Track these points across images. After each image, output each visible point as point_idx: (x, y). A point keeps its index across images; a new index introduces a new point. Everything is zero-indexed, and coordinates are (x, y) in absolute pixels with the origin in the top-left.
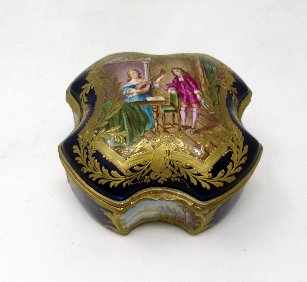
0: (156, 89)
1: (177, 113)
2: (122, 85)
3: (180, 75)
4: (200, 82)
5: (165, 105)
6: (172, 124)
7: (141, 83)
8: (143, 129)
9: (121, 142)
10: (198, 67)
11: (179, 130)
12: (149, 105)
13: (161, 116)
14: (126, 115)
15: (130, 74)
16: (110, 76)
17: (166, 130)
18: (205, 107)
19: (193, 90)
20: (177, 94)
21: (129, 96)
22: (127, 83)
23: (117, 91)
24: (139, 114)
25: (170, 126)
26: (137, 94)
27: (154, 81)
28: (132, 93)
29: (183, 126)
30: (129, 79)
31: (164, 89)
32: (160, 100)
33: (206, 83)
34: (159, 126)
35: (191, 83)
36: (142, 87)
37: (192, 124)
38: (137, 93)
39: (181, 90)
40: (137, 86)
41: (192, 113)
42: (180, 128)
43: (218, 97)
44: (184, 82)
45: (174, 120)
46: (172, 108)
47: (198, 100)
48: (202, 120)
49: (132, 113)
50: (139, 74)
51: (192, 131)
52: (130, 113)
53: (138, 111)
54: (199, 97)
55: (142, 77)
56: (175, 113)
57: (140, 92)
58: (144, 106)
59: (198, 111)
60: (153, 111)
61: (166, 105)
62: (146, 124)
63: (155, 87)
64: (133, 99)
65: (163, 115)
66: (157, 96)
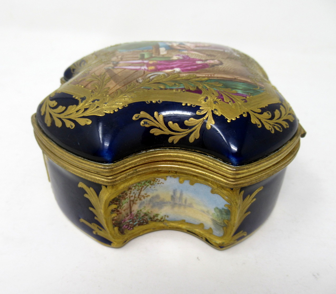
4: (197, 73)
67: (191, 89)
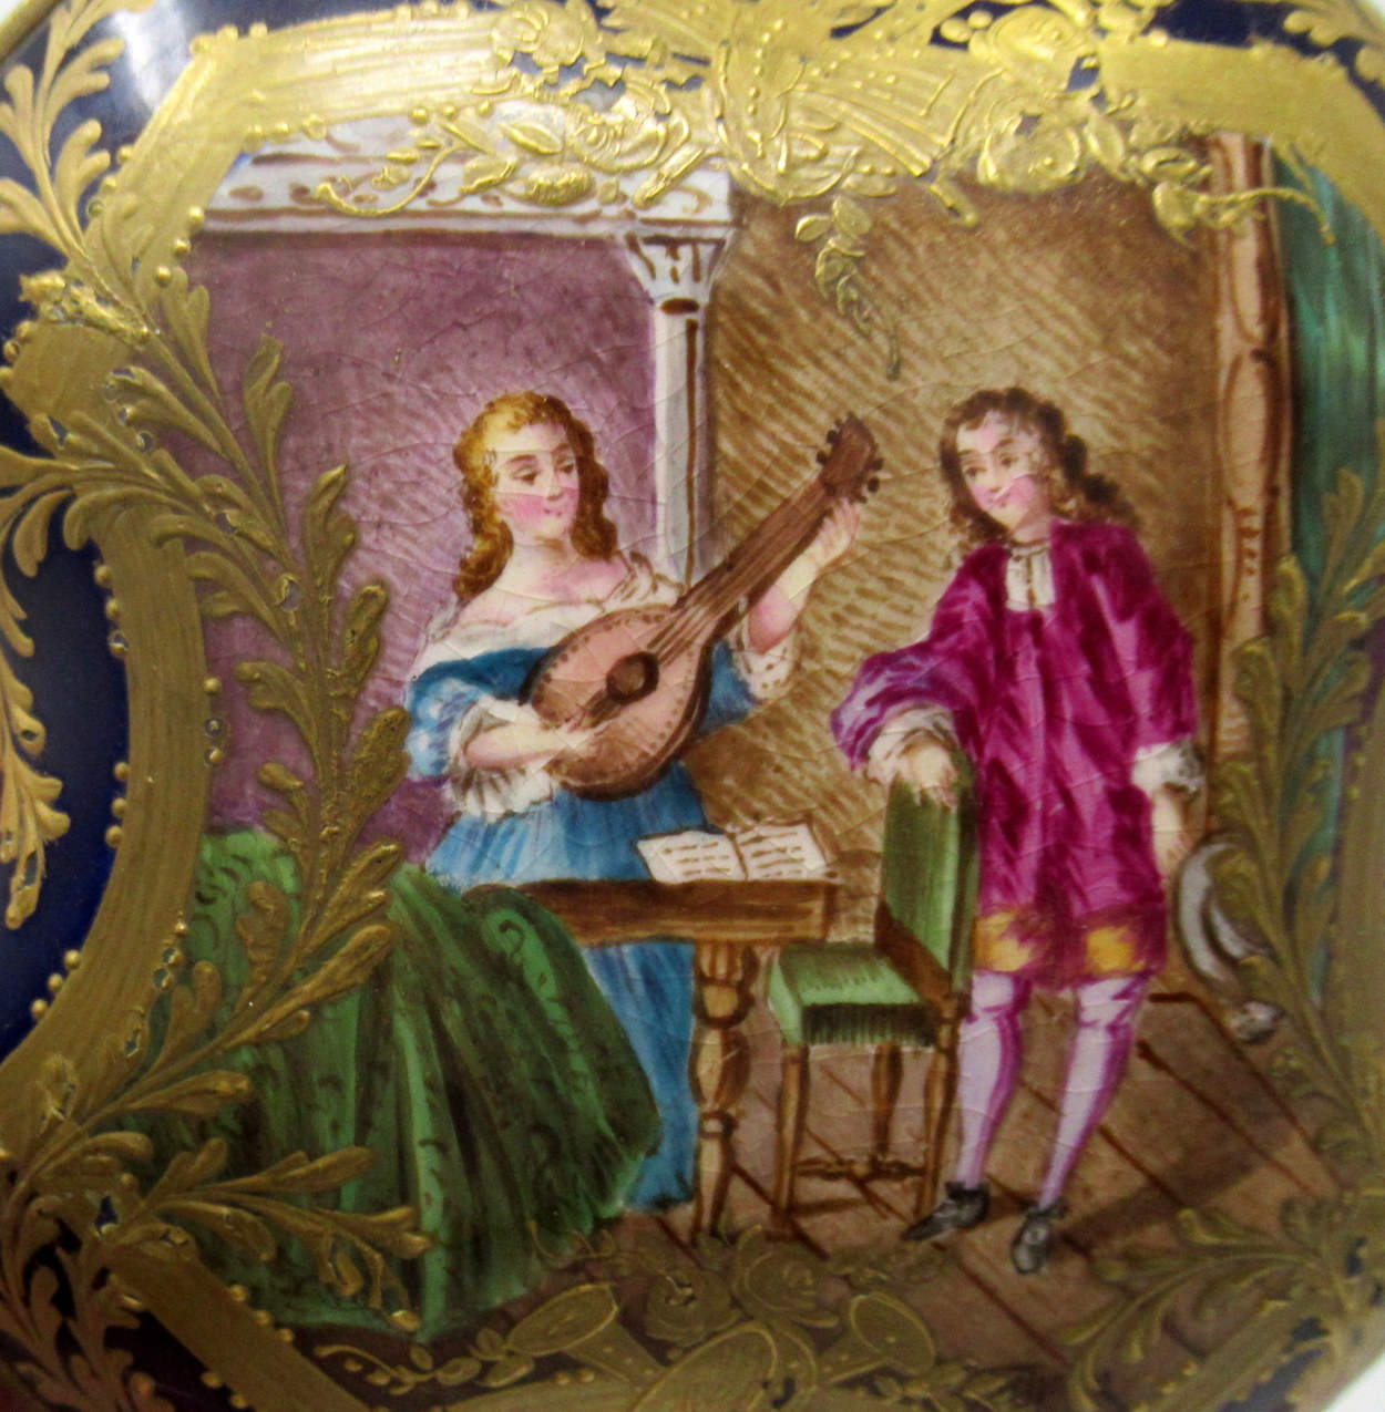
0: (749, 724)
1: (930, 1050)
2: (396, 630)
3: (1025, 522)
4: (1217, 627)
5: (823, 940)
6: (861, 1169)
7: (606, 622)
8: (583, 1206)
9: (376, 1302)
10: (1236, 365)
11: (912, 1228)
12: (667, 939)
13: (765, 1075)
14: (432, 1044)
15: (487, 470)
16: (270, 448)
17: (794, 1226)
18: (1205, 961)
19: (1130, 739)
20: (964, 799)
21: (470, 806)
22: (455, 619)
23: (351, 701)
24: (559, 1046)
25: (842, 1189)
26: (556, 785)
27: (743, 601)
28: (502, 772)
29: (957, 1193)
30: (479, 546)
31: (836, 726)
32: (786, 873)
33: (1270, 625)
34: (738, 1188)
35: (1124, 636)
36: (617, 695)
37: (1045, 1169)
38: (554, 766)
39: (1009, 737)
40: (562, 674)
41: (1073, 1039)
42: (925, 1213)
43: (1352, 774)
44: (1049, 617)
45: (882, 1130)
46: (884, 987)
47: (1156, 877)
48: (1144, 1119)
49: (486, 1019)
50: (593, 487)
51: (1027, 1237)
52: (467, 1022)
53: (556, 1012)
54: (1166, 826)
55: (623, 545)
56: (907, 1048)
57: (593, 760)
58: (612, 951)
59: (1127, 1019)
60: (700, 1009)
61: (834, 937)
62: (620, 1159)
63: (742, 688)
64: (508, 850)
65: (794, 1060)
66: (757, 816)
67: (1361, 684)
